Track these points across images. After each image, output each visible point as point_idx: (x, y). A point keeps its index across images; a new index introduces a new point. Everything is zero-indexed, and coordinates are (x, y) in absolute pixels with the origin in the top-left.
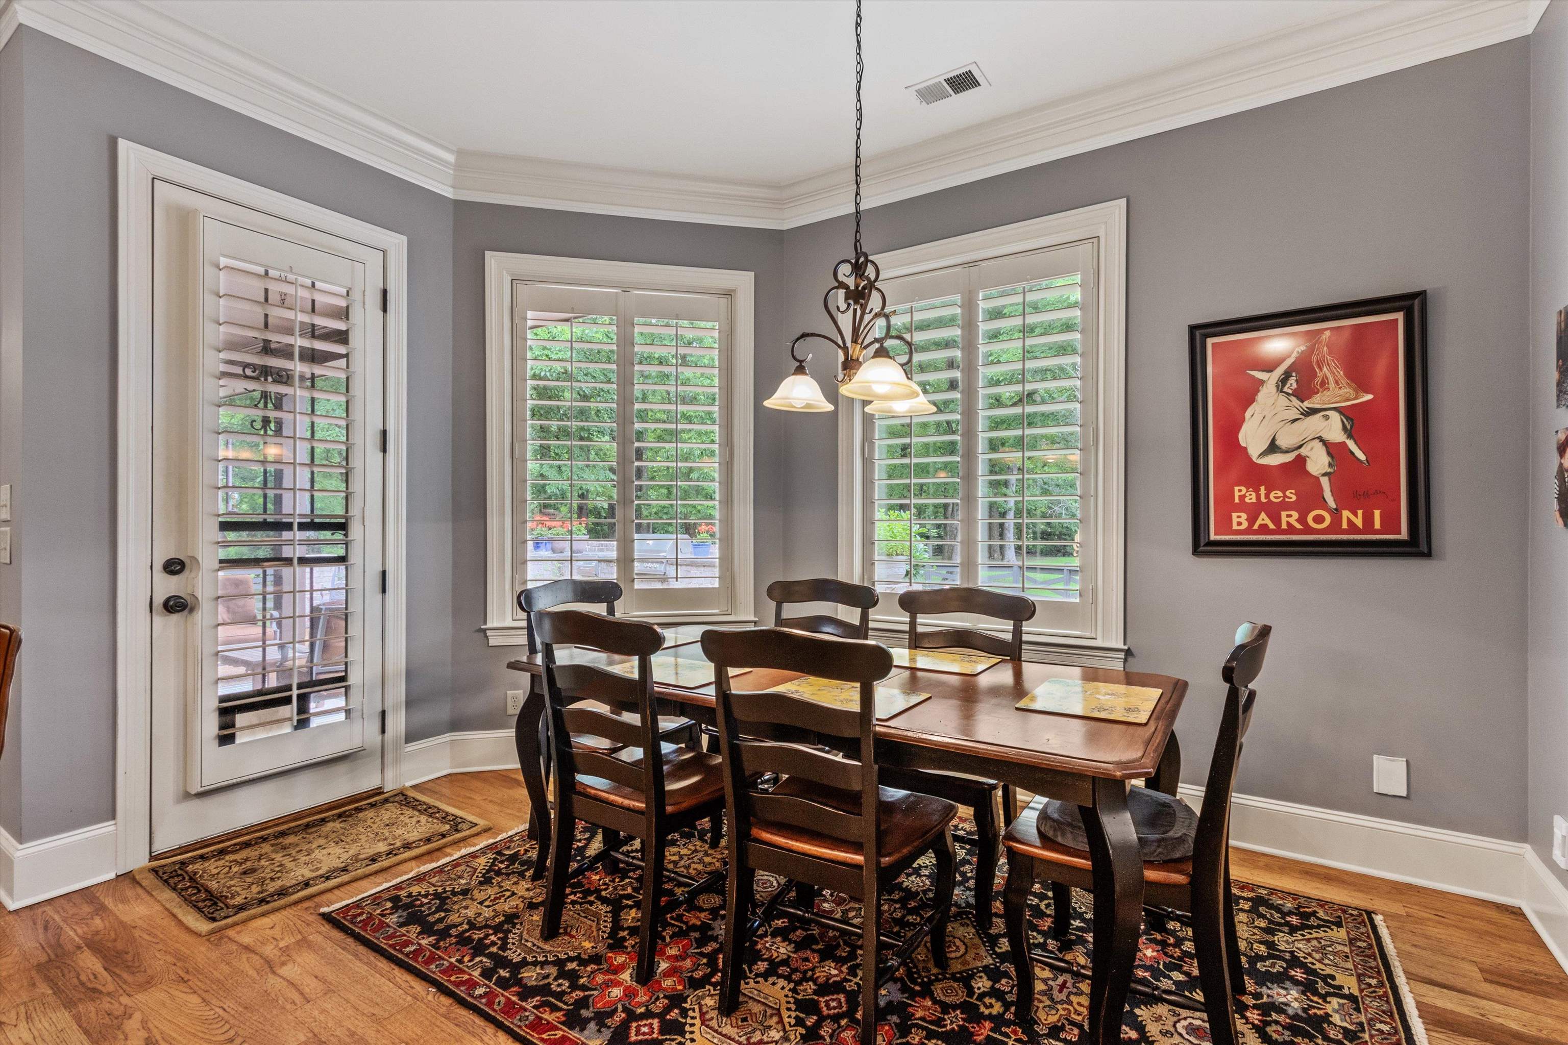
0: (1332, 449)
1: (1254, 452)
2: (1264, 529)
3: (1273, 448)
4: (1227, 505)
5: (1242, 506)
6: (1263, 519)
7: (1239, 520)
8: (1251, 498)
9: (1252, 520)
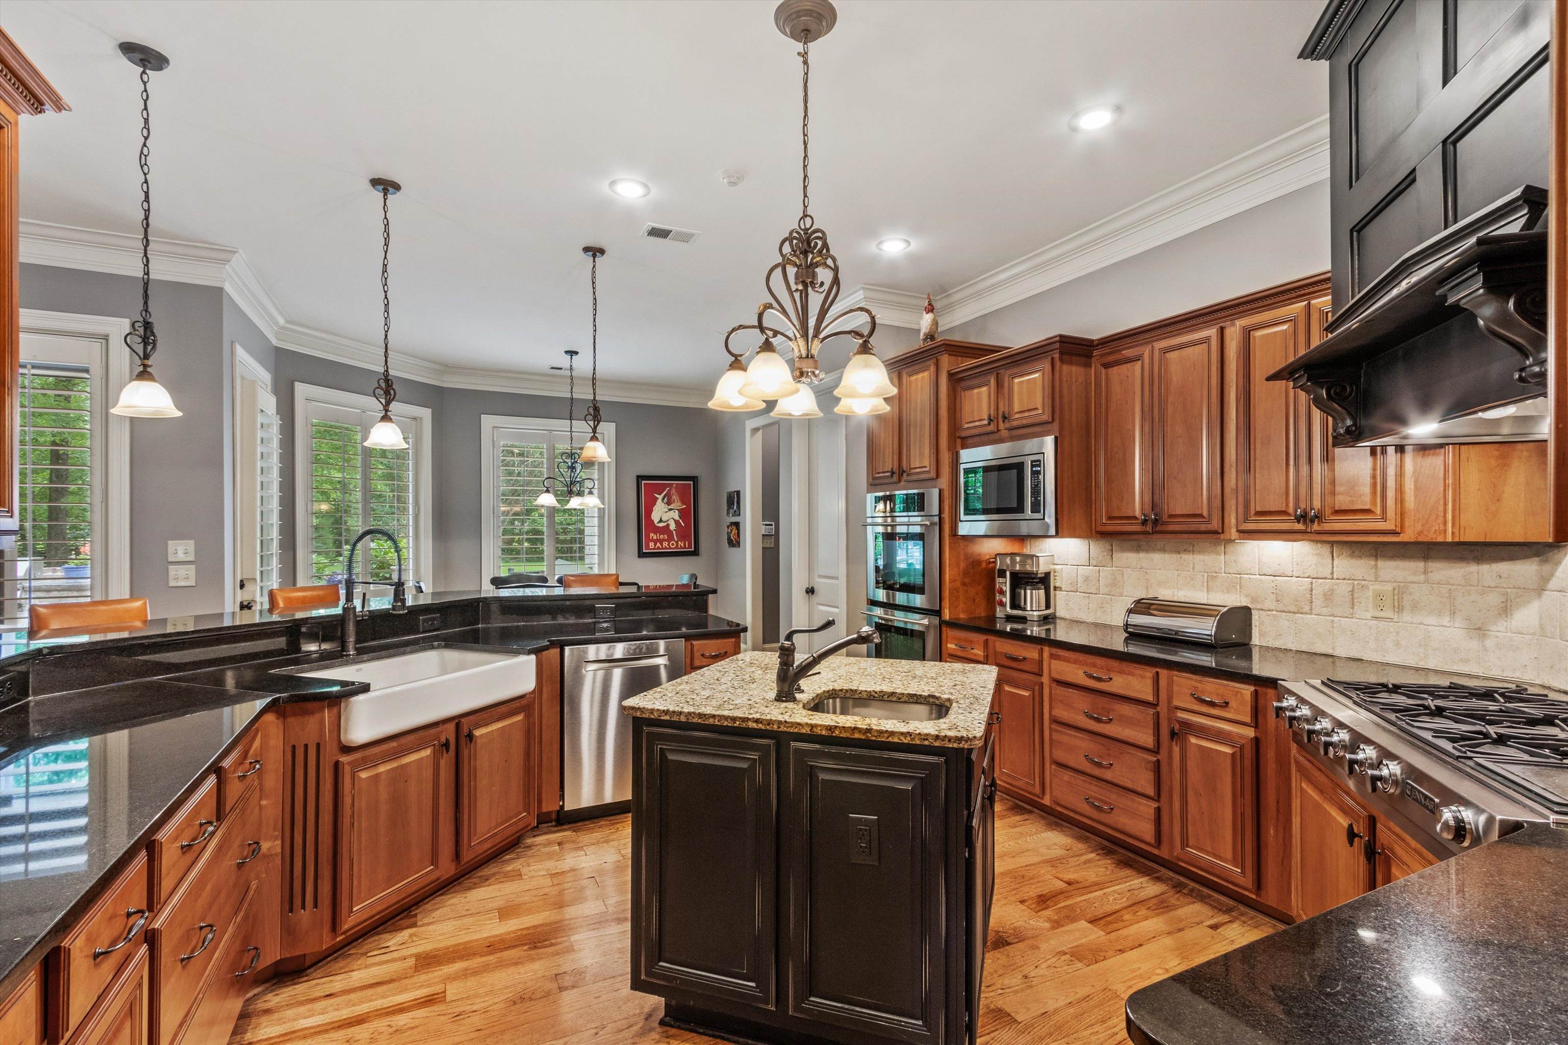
0: (676, 522)
1: (656, 522)
2: (658, 548)
3: (661, 521)
4: (649, 540)
5: (653, 540)
6: (658, 545)
7: (652, 545)
8: (655, 537)
9: (655, 545)
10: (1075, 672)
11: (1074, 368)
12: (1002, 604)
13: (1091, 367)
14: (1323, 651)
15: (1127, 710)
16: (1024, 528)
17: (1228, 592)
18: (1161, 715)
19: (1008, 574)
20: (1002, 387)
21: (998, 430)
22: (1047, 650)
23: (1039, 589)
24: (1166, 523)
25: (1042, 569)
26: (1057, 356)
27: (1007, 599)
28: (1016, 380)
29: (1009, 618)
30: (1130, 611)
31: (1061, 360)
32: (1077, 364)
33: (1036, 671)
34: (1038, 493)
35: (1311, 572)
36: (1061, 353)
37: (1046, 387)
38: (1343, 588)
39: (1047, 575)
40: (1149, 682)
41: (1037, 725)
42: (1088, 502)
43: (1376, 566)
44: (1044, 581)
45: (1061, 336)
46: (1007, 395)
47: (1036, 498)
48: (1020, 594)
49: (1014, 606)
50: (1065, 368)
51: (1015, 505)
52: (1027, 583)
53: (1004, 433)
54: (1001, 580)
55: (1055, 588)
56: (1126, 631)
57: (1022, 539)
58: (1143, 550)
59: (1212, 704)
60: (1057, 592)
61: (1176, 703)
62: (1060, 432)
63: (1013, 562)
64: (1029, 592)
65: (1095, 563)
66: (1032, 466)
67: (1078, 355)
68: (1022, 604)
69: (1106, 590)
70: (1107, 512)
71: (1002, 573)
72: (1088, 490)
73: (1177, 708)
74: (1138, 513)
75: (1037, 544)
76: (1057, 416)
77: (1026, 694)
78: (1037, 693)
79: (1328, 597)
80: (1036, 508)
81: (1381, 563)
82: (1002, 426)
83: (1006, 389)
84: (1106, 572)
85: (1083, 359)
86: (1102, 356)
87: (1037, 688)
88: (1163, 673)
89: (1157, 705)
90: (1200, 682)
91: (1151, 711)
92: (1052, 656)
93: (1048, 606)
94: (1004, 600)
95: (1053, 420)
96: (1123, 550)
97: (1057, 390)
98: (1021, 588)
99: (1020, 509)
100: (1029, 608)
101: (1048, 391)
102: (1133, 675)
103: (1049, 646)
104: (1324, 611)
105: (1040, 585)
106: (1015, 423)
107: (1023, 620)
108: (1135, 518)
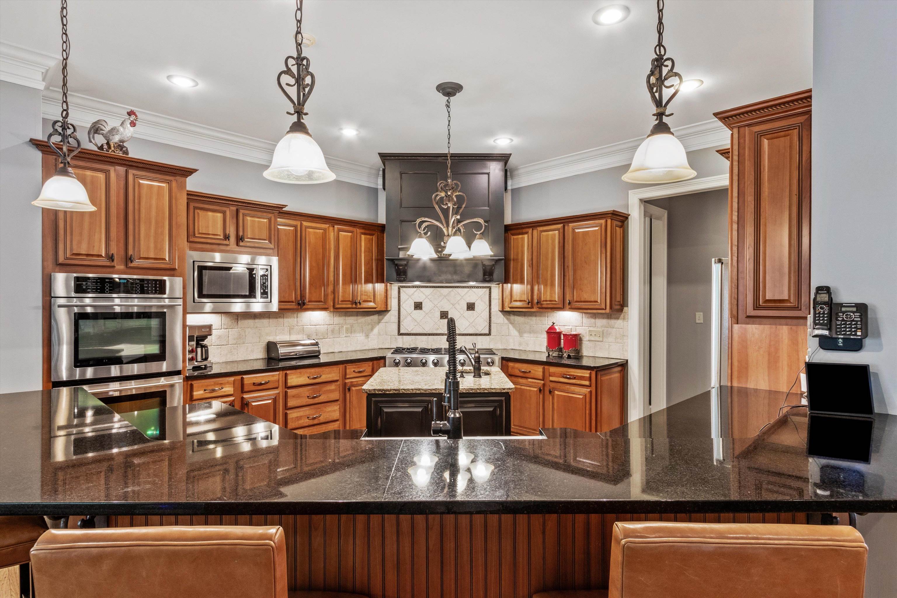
14: (331, 351)
16: (258, 307)
17: (299, 334)
19: (195, 338)
22: (282, 373)
24: (308, 305)
28: (250, 218)
34: (266, 288)
35: (328, 323)
37: (272, 230)
38: (337, 328)
43: (345, 319)
47: (264, 290)
51: (247, 293)
66: (262, 272)
71: (191, 338)
77: (270, 401)
78: (276, 399)
79: (333, 331)
80: (264, 294)
81: (346, 318)
87: (276, 396)
99: (253, 296)
101: (273, 232)
104: (331, 337)
106: (248, 244)
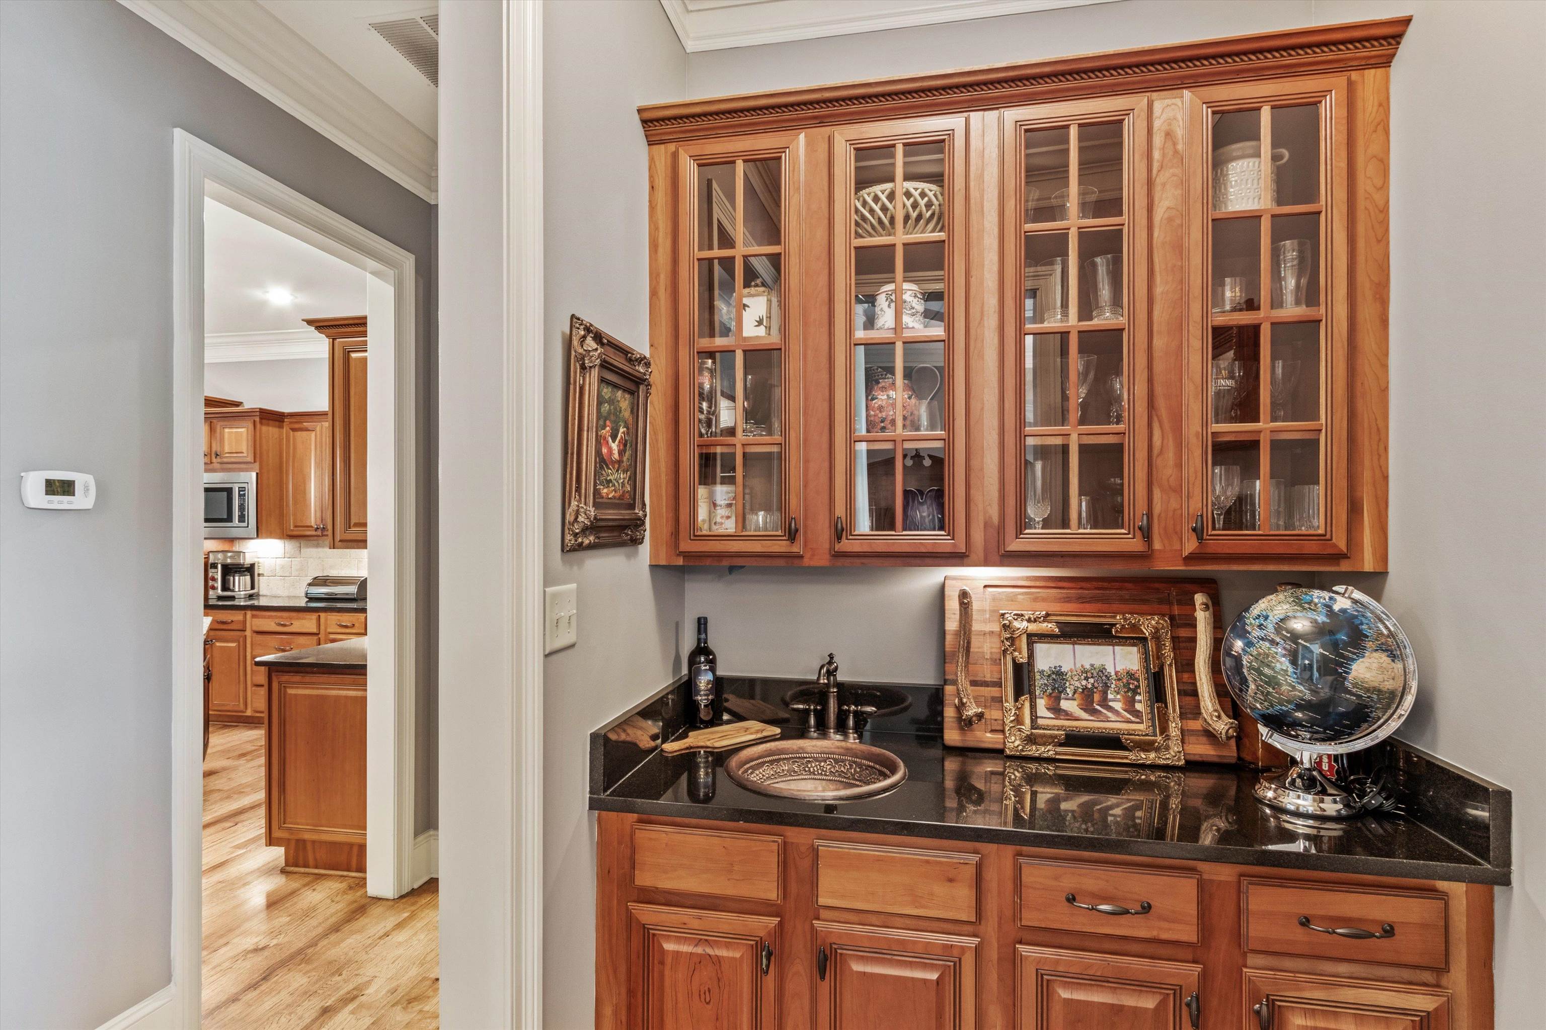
10: (268, 623)
11: (270, 428)
12: (213, 588)
13: (283, 428)
15: (302, 640)
16: (235, 533)
18: (321, 639)
19: (219, 566)
20: (215, 431)
21: (211, 463)
22: (249, 613)
23: (245, 575)
25: (248, 560)
26: (257, 419)
27: (219, 584)
28: (227, 430)
29: (220, 598)
30: (310, 585)
31: (261, 423)
32: (275, 426)
33: (241, 628)
34: (244, 510)
36: (261, 419)
37: (250, 440)
39: (253, 565)
40: (314, 622)
41: (241, 664)
42: (282, 516)
44: (250, 570)
45: (260, 409)
46: (218, 438)
47: (242, 513)
48: (229, 579)
49: (225, 588)
50: (264, 428)
51: (225, 517)
52: (236, 572)
53: (218, 466)
54: (213, 570)
55: (259, 575)
56: (307, 597)
57: (232, 540)
58: (321, 547)
59: (346, 627)
60: (261, 578)
61: (329, 630)
62: (261, 468)
63: (226, 557)
64: (237, 578)
65: (288, 556)
66: (239, 491)
67: (272, 420)
68: (231, 587)
69: (297, 573)
70: (294, 523)
71: (214, 566)
72: (281, 507)
73: (330, 633)
74: (313, 524)
75: (244, 543)
76: (258, 459)
77: (233, 645)
78: (241, 643)
80: (242, 518)
82: (214, 460)
83: (218, 435)
84: (296, 561)
85: (277, 423)
86: (291, 423)
87: (241, 639)
88: (323, 615)
89: (319, 634)
90: (341, 616)
91: (316, 638)
92: (253, 616)
93: (253, 587)
94: (216, 585)
95: (255, 462)
96: (307, 546)
97: (258, 442)
98: (230, 576)
99: (229, 519)
100: (237, 589)
101: (251, 443)
102: (305, 619)
103: (251, 610)
105: (246, 573)
106: (225, 460)
107: (233, 598)
108: (312, 527)
